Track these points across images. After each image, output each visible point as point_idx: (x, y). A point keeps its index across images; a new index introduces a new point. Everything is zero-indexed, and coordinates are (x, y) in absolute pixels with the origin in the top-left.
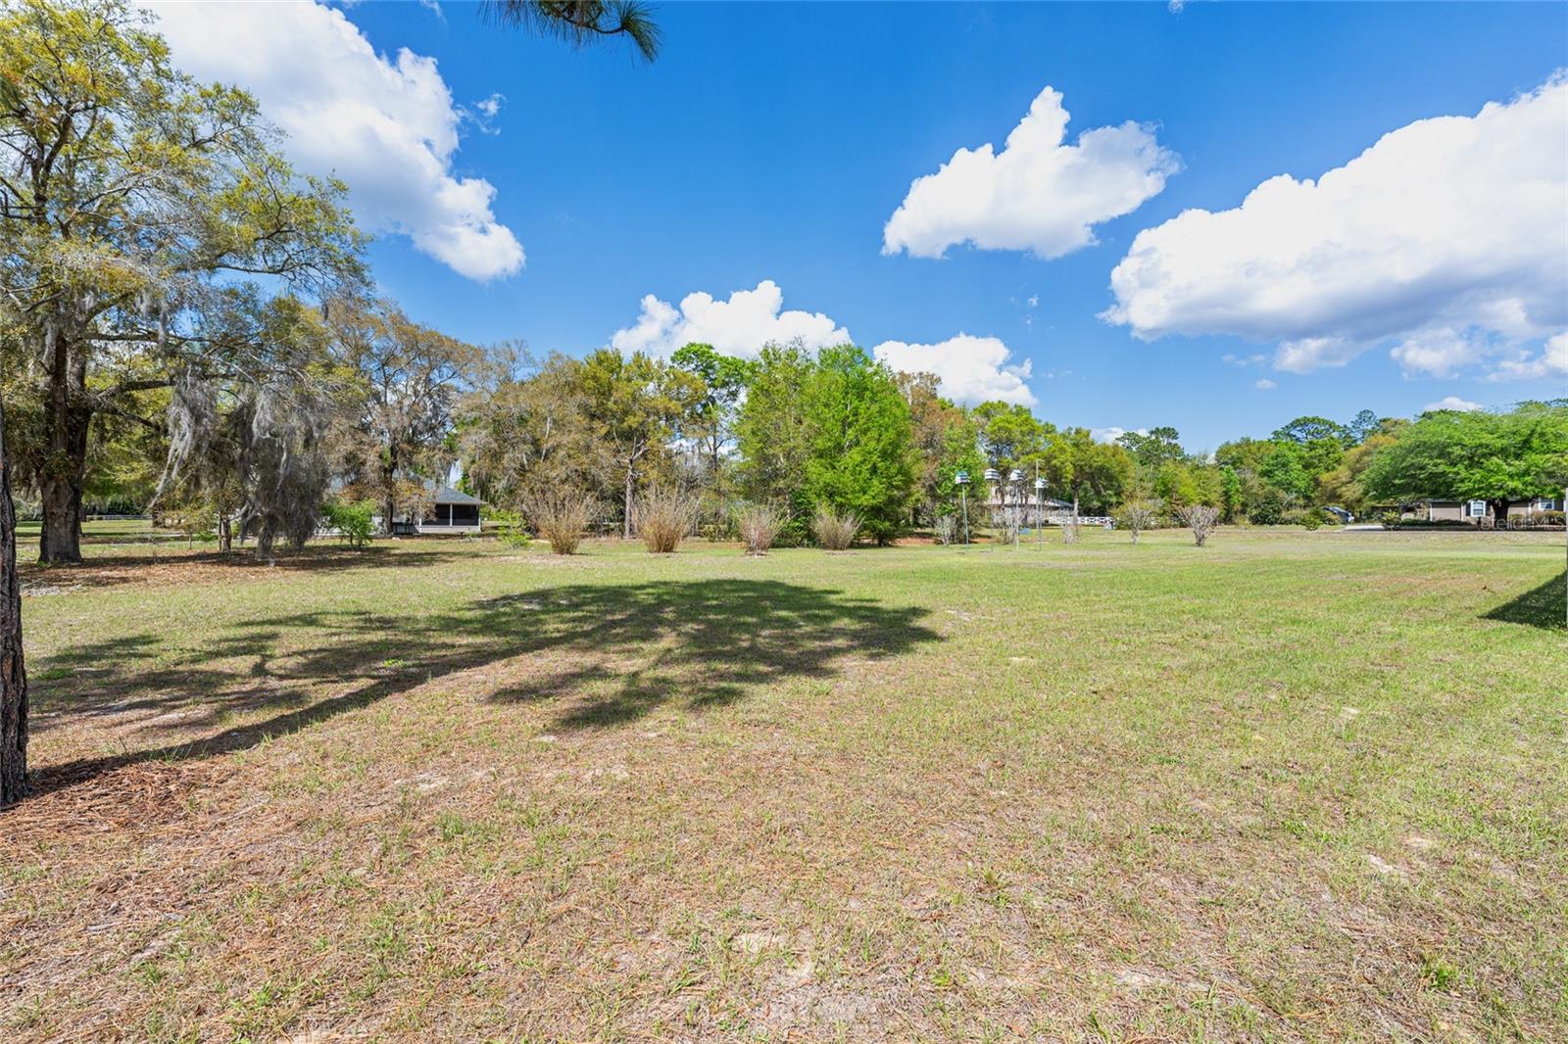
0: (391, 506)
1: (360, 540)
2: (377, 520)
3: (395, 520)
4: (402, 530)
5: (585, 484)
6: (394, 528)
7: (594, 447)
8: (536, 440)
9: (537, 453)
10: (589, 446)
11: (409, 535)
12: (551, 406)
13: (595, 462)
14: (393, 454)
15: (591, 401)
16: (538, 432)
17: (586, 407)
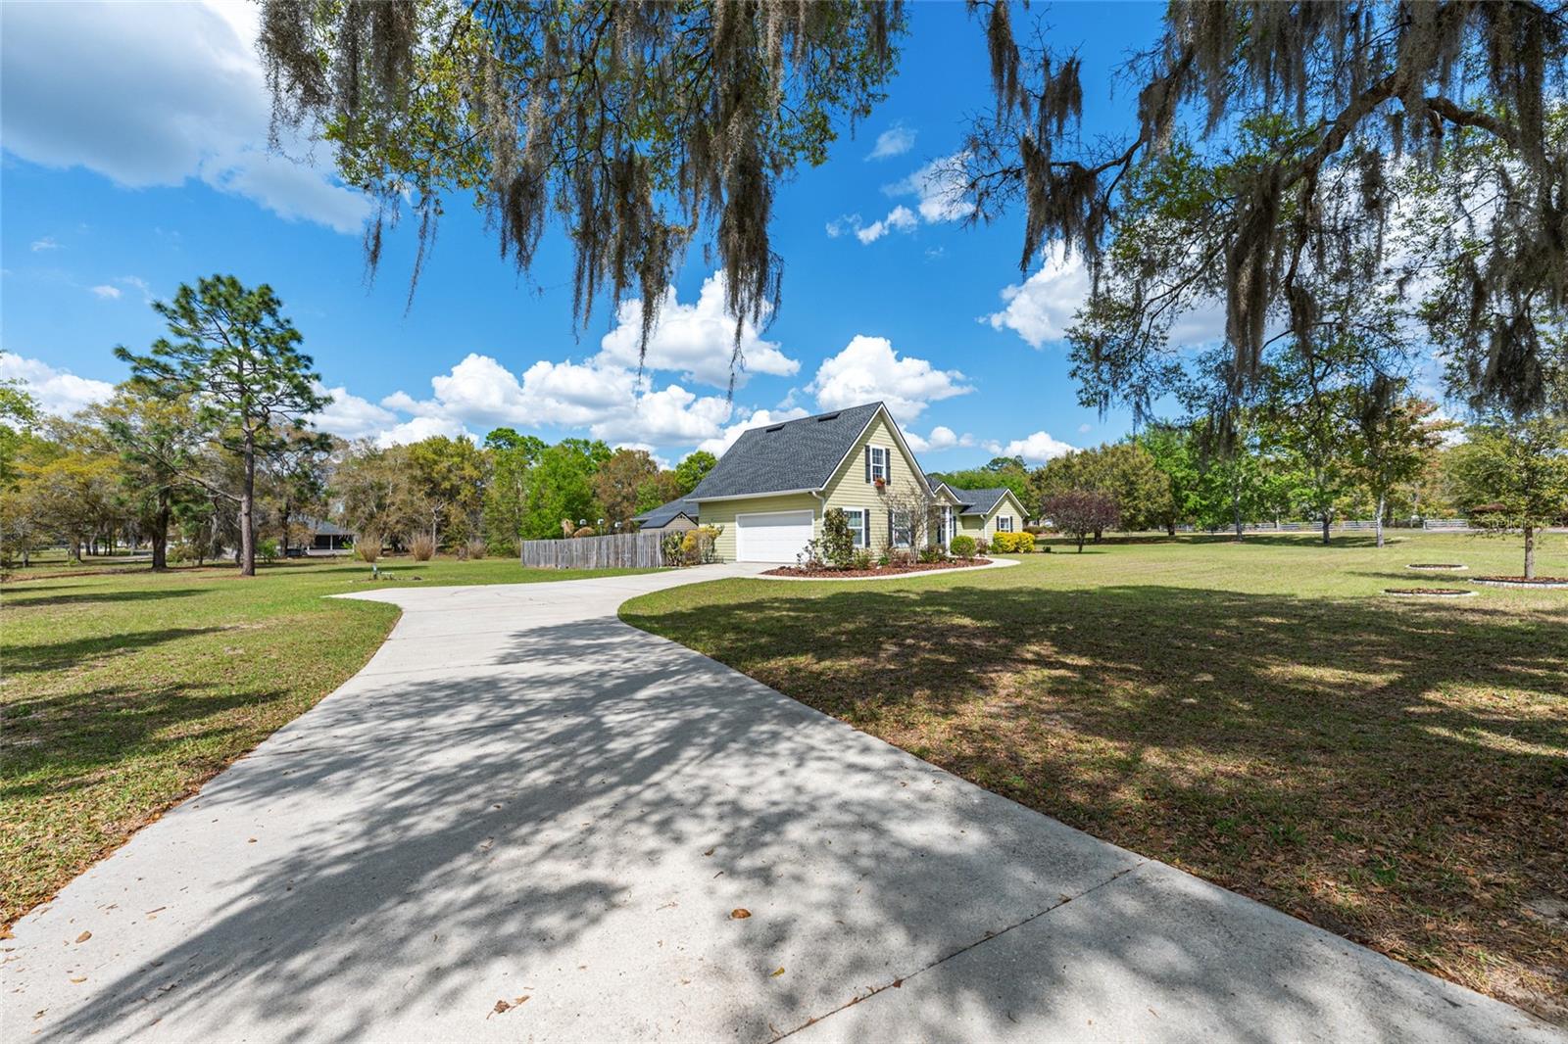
0: (287, 539)
1: (271, 560)
2: (278, 548)
3: (289, 548)
4: (294, 553)
5: (413, 524)
6: (288, 553)
7: (417, 502)
8: (380, 498)
9: (381, 507)
10: (412, 502)
11: (299, 557)
12: (389, 478)
13: (416, 512)
14: (288, 508)
15: (418, 473)
16: (382, 493)
17: (413, 478)
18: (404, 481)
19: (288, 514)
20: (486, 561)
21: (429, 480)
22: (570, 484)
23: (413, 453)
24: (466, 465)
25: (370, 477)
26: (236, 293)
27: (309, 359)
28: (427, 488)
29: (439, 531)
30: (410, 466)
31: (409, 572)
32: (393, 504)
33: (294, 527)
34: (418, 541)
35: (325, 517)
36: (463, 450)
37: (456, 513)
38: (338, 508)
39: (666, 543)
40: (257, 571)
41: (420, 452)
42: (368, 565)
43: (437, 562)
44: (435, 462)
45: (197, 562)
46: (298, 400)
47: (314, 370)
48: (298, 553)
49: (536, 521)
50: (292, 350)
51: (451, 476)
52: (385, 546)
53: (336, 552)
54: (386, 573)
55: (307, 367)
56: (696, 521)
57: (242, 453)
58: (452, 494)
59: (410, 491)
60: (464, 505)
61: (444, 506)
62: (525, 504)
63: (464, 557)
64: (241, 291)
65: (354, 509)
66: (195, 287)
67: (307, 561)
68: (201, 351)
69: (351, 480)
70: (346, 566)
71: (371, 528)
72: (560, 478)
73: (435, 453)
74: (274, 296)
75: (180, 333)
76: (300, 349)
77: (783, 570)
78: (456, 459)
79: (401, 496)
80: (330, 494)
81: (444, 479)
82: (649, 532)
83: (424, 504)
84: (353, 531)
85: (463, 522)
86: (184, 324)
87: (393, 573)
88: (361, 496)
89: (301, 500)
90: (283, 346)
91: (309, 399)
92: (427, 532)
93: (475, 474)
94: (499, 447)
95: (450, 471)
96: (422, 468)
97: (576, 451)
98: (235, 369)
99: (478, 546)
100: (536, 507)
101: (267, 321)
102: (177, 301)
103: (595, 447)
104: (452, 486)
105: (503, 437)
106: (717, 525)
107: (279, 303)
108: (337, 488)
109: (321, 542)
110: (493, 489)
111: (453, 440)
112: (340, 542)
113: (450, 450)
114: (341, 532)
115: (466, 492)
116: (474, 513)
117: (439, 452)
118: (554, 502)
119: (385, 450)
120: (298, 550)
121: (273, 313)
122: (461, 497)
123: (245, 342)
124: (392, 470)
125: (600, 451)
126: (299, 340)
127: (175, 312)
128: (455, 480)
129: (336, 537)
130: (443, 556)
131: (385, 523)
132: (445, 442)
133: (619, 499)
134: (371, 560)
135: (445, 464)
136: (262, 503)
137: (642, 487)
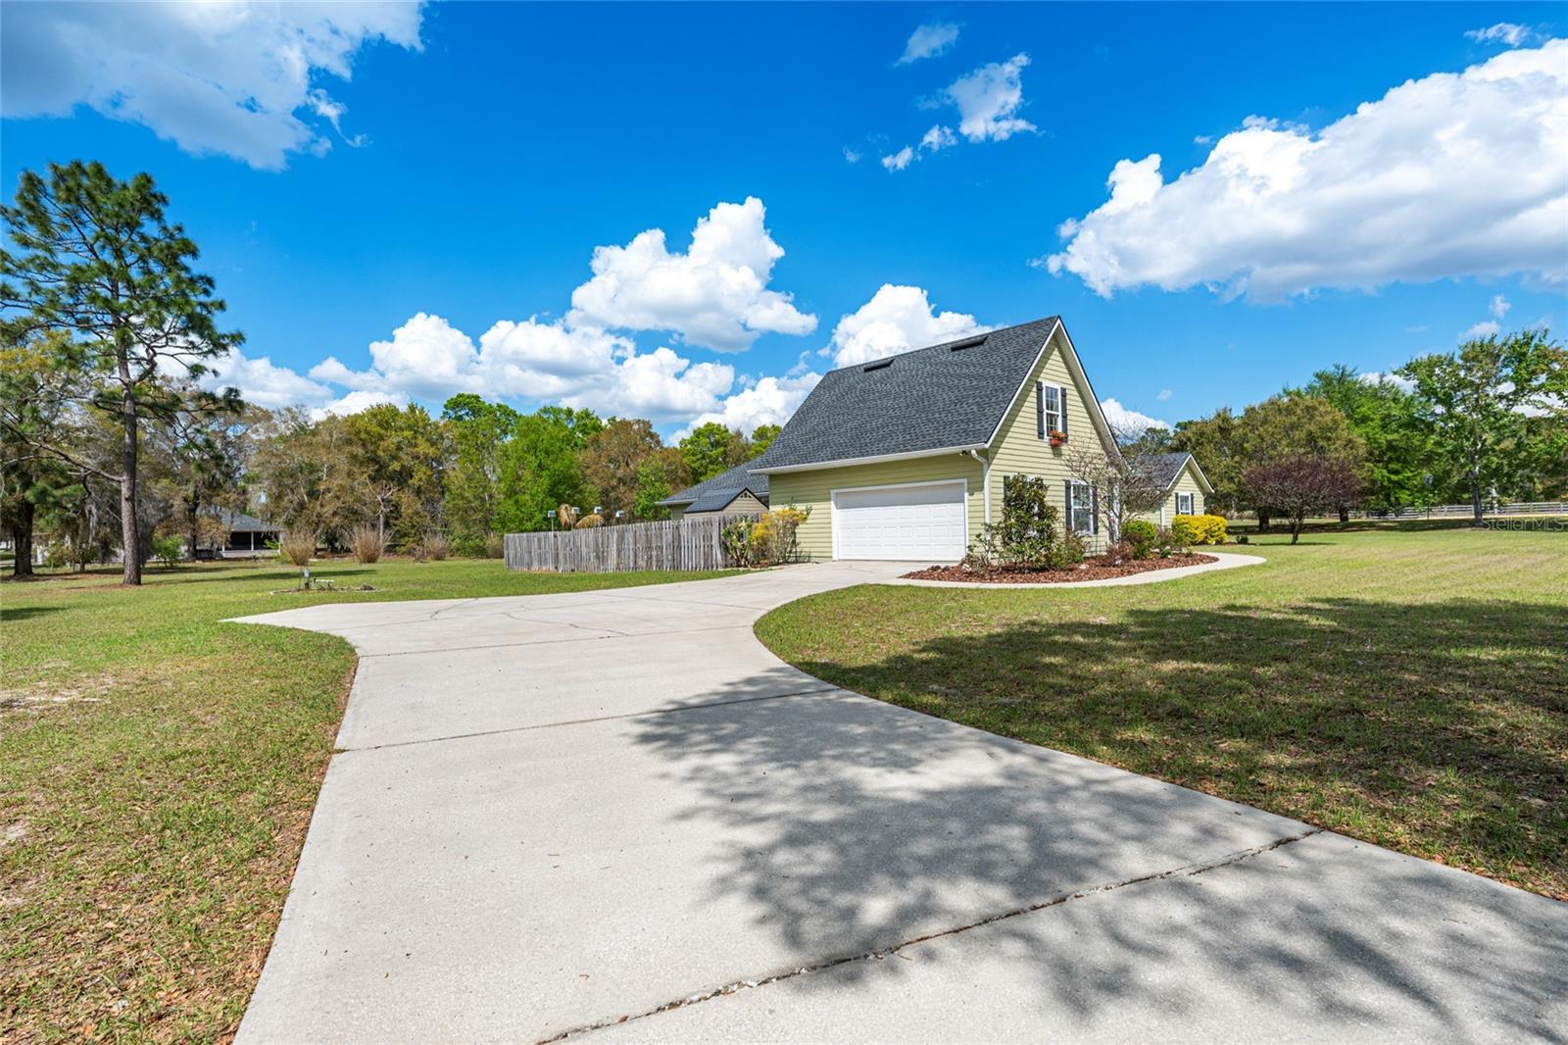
0: (195, 537)
1: (171, 563)
2: (183, 548)
3: (198, 548)
4: (205, 555)
5: (353, 515)
6: (196, 554)
7: (359, 489)
8: (313, 483)
9: (313, 494)
10: (352, 489)
11: (211, 559)
12: (323, 458)
13: (358, 500)
14: (196, 497)
15: (360, 451)
16: (313, 477)
17: (354, 457)
18: (342, 462)
19: (197, 505)
20: (448, 562)
21: (374, 459)
22: (555, 461)
23: (353, 425)
24: (420, 440)
25: (299, 456)
26: (103, 186)
27: (210, 281)
28: (371, 469)
29: (387, 525)
30: (349, 442)
31: (354, 578)
32: (329, 490)
33: (204, 521)
34: (361, 537)
35: (243, 508)
36: (416, 423)
37: (408, 502)
38: (260, 498)
39: (729, 533)
40: (144, 578)
41: (360, 424)
42: (296, 569)
43: (387, 565)
44: (381, 438)
45: (78, 567)
46: (194, 337)
47: (216, 295)
48: (209, 555)
49: (513, 510)
50: (186, 269)
51: (401, 454)
52: (319, 546)
53: (258, 553)
54: (322, 580)
55: (206, 292)
56: (765, 502)
57: (121, 414)
58: (402, 477)
59: (350, 474)
60: (418, 492)
61: (392, 493)
62: (498, 489)
63: (421, 558)
64: (109, 183)
65: (279, 497)
66: (47, 177)
67: (219, 564)
68: (55, 267)
69: (274, 460)
70: (270, 570)
71: (301, 522)
72: (541, 456)
73: (380, 425)
74: (157, 189)
75: (26, 243)
76: (196, 266)
77: (935, 572)
78: (408, 433)
79: (336, 483)
80: (251, 480)
81: (395, 458)
82: (700, 517)
83: (368, 491)
84: (278, 525)
85: (417, 513)
86: (33, 232)
87: (332, 580)
88: (288, 481)
89: (214, 486)
90: (171, 261)
91: (210, 336)
92: (374, 526)
93: (431, 451)
94: (460, 418)
95: (399, 448)
96: (364, 446)
97: (556, 422)
98: (104, 293)
99: (438, 543)
100: (512, 493)
101: (151, 228)
102: (21, 196)
103: (580, 417)
104: (403, 466)
105: (465, 405)
106: (800, 507)
107: (163, 200)
108: (257, 470)
109: (239, 540)
110: (455, 471)
111: (403, 408)
112: (261, 540)
113: (400, 423)
114: (265, 528)
115: (420, 476)
116: (431, 501)
117: (385, 425)
118: (535, 488)
119: (317, 424)
120: (209, 551)
121: (156, 215)
122: (414, 482)
123: (118, 254)
124: (327, 447)
125: (587, 422)
126: (194, 253)
127: (18, 213)
128: (407, 460)
129: (257, 534)
130: (393, 558)
131: (319, 516)
132: (393, 411)
133: (614, 482)
134: (301, 561)
135: (392, 440)
136: (159, 488)
137: (642, 466)
